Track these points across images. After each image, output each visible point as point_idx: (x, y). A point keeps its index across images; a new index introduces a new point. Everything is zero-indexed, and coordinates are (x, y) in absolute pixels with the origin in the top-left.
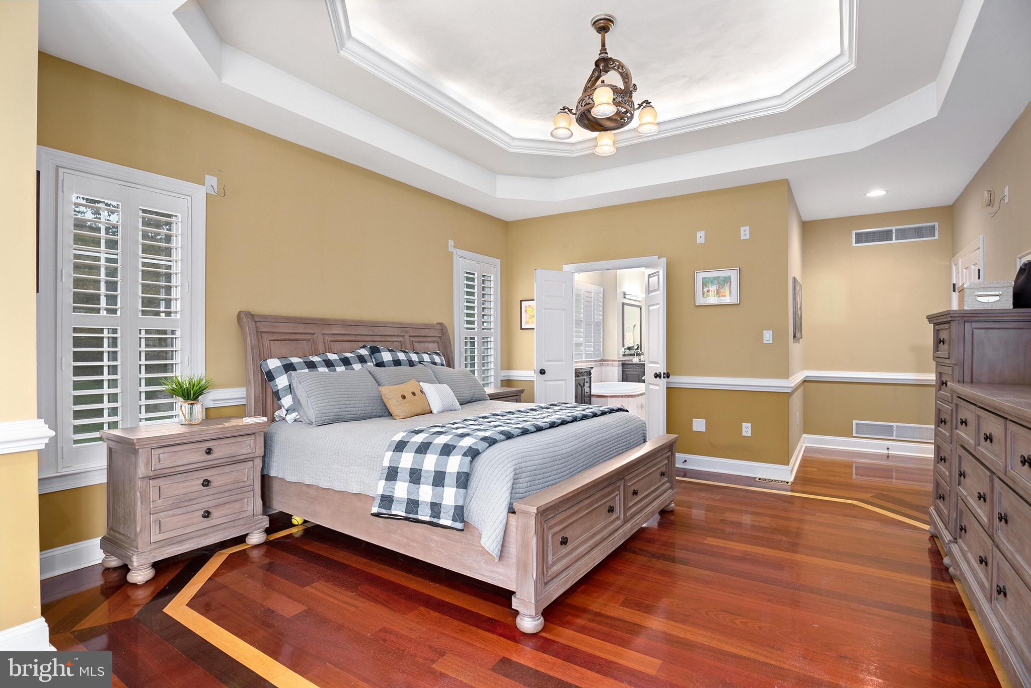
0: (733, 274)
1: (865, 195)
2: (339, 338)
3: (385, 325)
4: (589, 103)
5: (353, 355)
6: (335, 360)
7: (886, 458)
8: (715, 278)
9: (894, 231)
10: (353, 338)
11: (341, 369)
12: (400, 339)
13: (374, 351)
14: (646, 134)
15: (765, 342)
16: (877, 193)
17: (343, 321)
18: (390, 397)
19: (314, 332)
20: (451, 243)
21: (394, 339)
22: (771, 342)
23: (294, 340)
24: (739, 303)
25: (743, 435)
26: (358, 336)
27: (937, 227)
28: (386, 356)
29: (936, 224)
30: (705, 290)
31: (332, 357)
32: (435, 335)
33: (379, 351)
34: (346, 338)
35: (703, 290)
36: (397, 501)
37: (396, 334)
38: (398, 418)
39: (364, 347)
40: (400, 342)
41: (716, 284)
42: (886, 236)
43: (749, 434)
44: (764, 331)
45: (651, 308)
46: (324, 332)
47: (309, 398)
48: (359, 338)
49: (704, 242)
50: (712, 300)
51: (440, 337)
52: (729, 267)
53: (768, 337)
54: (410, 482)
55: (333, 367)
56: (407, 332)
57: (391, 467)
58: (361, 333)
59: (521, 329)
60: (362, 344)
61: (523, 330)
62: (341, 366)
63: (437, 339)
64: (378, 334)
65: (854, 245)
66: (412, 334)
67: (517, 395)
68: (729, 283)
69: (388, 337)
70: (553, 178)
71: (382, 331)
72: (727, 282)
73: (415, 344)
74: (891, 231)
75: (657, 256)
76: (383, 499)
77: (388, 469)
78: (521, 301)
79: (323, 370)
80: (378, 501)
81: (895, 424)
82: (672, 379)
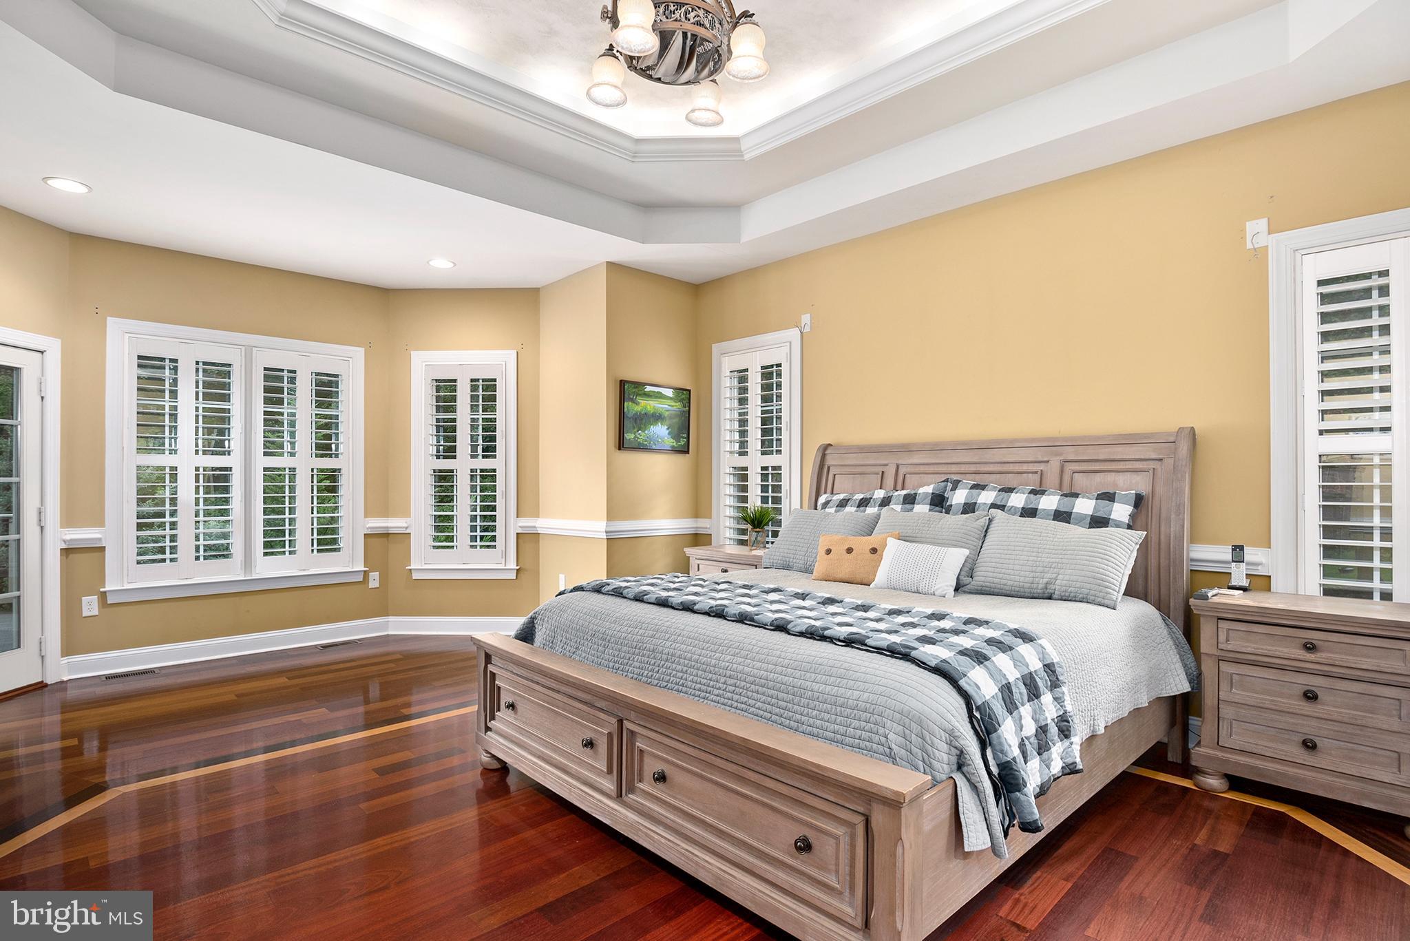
3: (1011, 444)
10: (944, 469)
12: (1039, 468)
20: (1256, 226)
21: (1025, 467)
26: (953, 466)
32: (1147, 457)
34: (927, 469)
40: (1037, 473)
48: (954, 469)
64: (991, 461)
71: (997, 455)
73: (1077, 476)
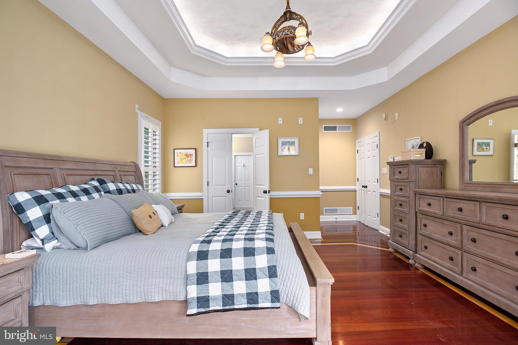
0: (296, 141)
1: (336, 110)
2: (72, 172)
4: (288, 34)
5: (90, 187)
6: (78, 191)
7: (335, 223)
8: (287, 142)
9: (337, 127)
10: (82, 172)
11: (84, 198)
12: (113, 173)
13: (102, 182)
14: (307, 60)
15: (310, 174)
16: (340, 110)
17: (73, 158)
18: (142, 218)
19: (52, 167)
20: (137, 106)
22: (312, 174)
23: (35, 174)
24: (298, 155)
25: (301, 219)
26: (85, 171)
27: (351, 127)
28: (111, 186)
29: (351, 125)
30: (283, 148)
31: (75, 188)
32: (132, 170)
33: (105, 183)
34: (77, 172)
35: (282, 148)
36: (213, 299)
37: (110, 169)
38: (149, 233)
39: (93, 179)
40: (113, 175)
41: (288, 145)
42: (334, 128)
43: (303, 218)
44: (309, 168)
45: (257, 156)
46: (61, 167)
47: (77, 226)
48: (86, 173)
49: (282, 123)
50: (286, 152)
51: (135, 172)
52: (294, 136)
53: (311, 171)
54: (222, 282)
55: (78, 197)
56: (116, 168)
57: (199, 273)
58: (87, 168)
59: (174, 167)
60: (91, 177)
61: (175, 168)
62: (84, 196)
63: (134, 173)
65: (323, 131)
66: (120, 170)
67: (181, 209)
68: (294, 145)
69: (105, 171)
70: (207, 76)
72: (293, 144)
73: (122, 177)
74: (336, 127)
75: (258, 129)
76: (199, 300)
77: (197, 275)
78: (174, 149)
79: (71, 200)
80: (195, 303)
81: (338, 208)
82: (272, 193)
